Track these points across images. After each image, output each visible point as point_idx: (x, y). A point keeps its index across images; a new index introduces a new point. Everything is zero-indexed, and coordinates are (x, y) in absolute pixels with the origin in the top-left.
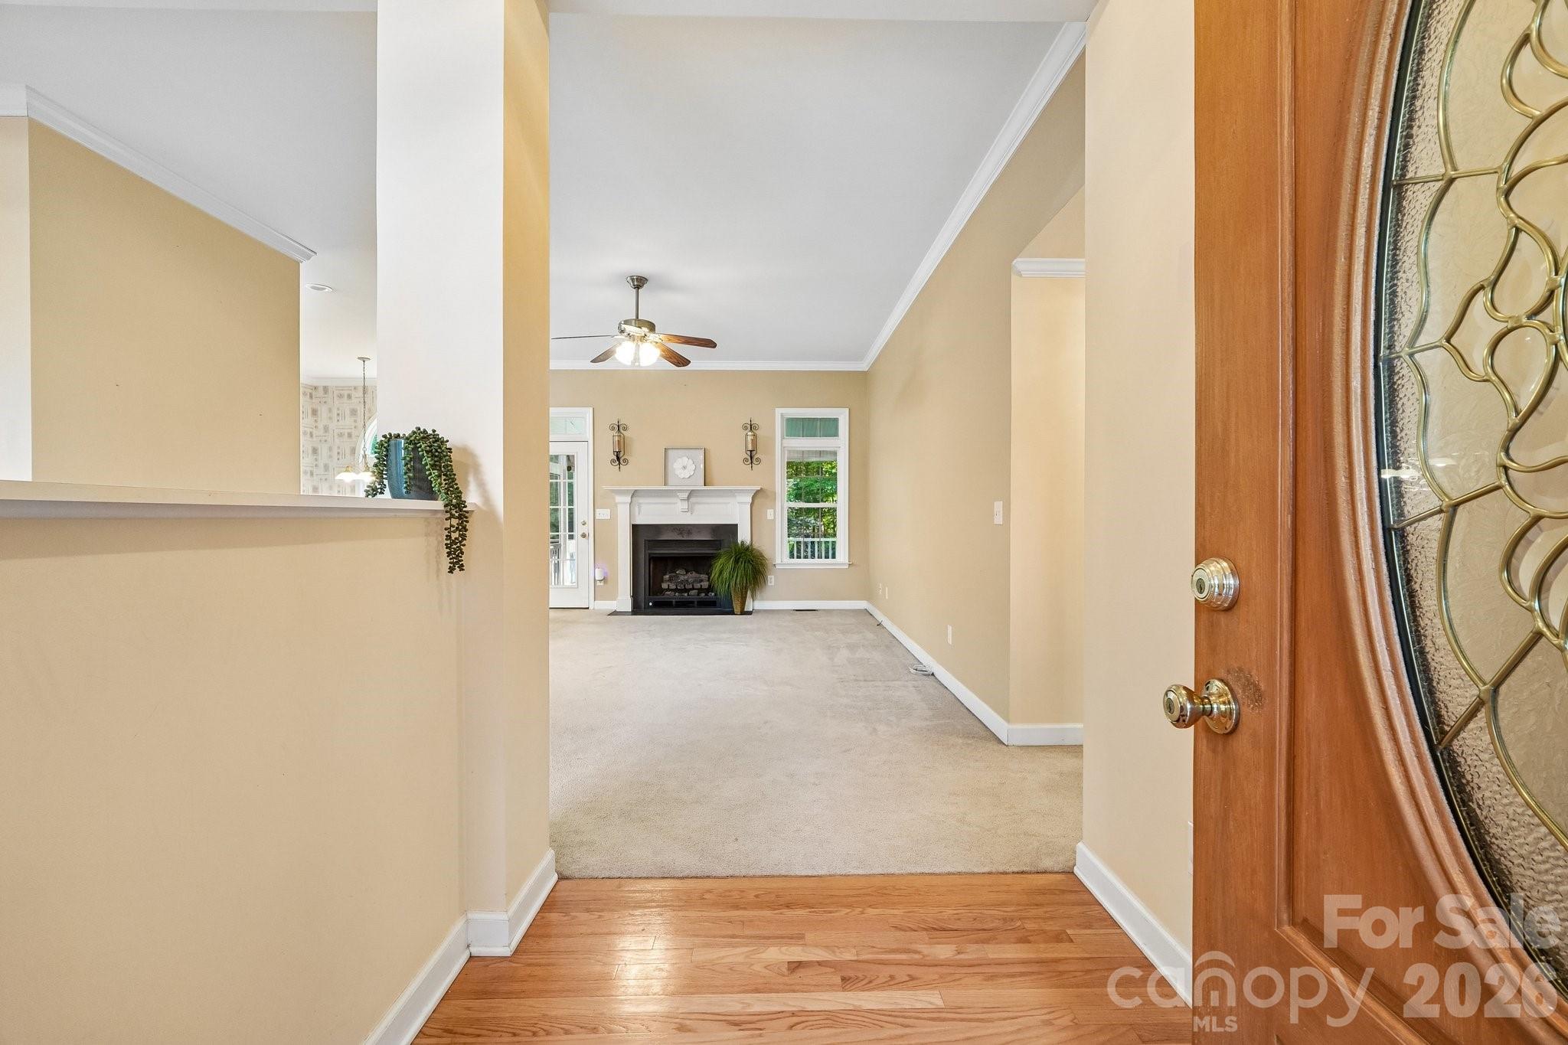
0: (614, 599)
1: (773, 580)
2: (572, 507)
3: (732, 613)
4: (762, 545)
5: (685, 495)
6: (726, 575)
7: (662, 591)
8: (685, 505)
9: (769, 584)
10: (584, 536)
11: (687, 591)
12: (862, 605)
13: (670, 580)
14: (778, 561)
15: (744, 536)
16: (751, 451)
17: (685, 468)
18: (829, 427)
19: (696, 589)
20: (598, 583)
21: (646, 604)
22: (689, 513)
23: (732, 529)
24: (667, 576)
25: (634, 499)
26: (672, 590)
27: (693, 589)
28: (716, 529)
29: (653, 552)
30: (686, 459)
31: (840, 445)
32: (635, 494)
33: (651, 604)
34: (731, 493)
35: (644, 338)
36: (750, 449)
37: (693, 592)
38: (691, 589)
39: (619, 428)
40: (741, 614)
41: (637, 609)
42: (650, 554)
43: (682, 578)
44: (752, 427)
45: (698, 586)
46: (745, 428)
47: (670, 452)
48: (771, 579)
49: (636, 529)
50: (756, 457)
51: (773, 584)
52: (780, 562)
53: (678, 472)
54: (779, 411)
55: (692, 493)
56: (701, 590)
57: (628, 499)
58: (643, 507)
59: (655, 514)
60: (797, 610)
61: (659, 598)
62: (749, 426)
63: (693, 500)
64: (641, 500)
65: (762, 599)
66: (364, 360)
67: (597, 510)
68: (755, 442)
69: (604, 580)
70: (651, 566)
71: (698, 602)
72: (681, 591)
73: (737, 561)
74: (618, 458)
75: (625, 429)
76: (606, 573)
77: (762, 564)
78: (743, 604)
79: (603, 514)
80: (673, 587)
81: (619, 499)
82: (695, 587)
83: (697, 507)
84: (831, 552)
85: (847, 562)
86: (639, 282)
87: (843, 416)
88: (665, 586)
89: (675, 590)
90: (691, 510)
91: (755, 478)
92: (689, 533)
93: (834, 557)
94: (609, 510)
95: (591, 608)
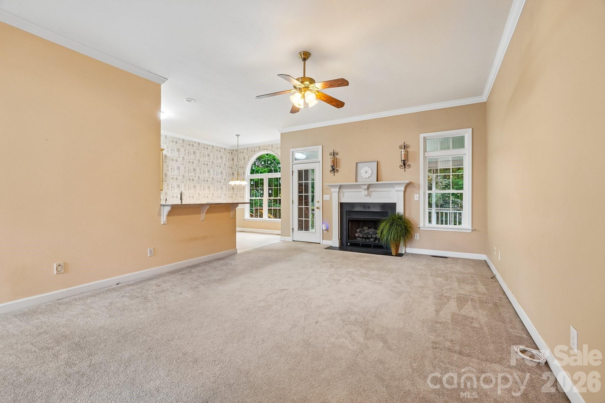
0: (331, 240)
1: (418, 236)
2: (313, 194)
3: (390, 254)
4: (410, 216)
5: (366, 187)
6: (385, 232)
7: (355, 238)
8: (366, 192)
9: (416, 238)
10: (318, 208)
11: (369, 238)
12: (482, 257)
13: (360, 232)
14: (421, 225)
15: (400, 210)
16: (404, 160)
17: (367, 172)
19: (373, 238)
20: (324, 232)
21: (347, 244)
22: (369, 197)
23: (393, 206)
24: (359, 230)
25: (341, 190)
26: (360, 237)
27: (372, 238)
28: (384, 206)
29: (350, 217)
30: (367, 168)
31: (465, 152)
32: (340, 187)
33: (349, 244)
34: (393, 185)
35: (307, 88)
36: (403, 159)
37: (372, 240)
39: (334, 154)
40: (395, 256)
41: (343, 247)
42: (348, 218)
43: (366, 231)
44: (405, 147)
45: (374, 236)
46: (401, 148)
47: (359, 165)
48: (417, 235)
49: (342, 205)
50: (407, 164)
51: (418, 239)
52: (422, 226)
53: (363, 175)
54: (422, 135)
55: (369, 186)
56: (375, 239)
57: (337, 190)
58: (346, 194)
59: (350, 197)
60: (433, 256)
61: (353, 241)
62: (403, 147)
63: (370, 189)
64: (344, 190)
65: (411, 247)
66: (238, 135)
67: (324, 196)
68: (407, 155)
69: (327, 230)
70: (350, 224)
71: (374, 245)
72: (365, 238)
73: (391, 225)
74: (334, 169)
75: (337, 154)
76: (328, 227)
77: (411, 227)
78: (397, 249)
79: (326, 197)
81: (333, 190)
83: (373, 194)
84: (458, 221)
85: (470, 228)
86: (305, 56)
87: (467, 134)
88: (357, 235)
89: (363, 238)
90: (369, 195)
91: (406, 176)
92: (369, 207)
93: (460, 223)
94: (329, 195)
95: (321, 243)
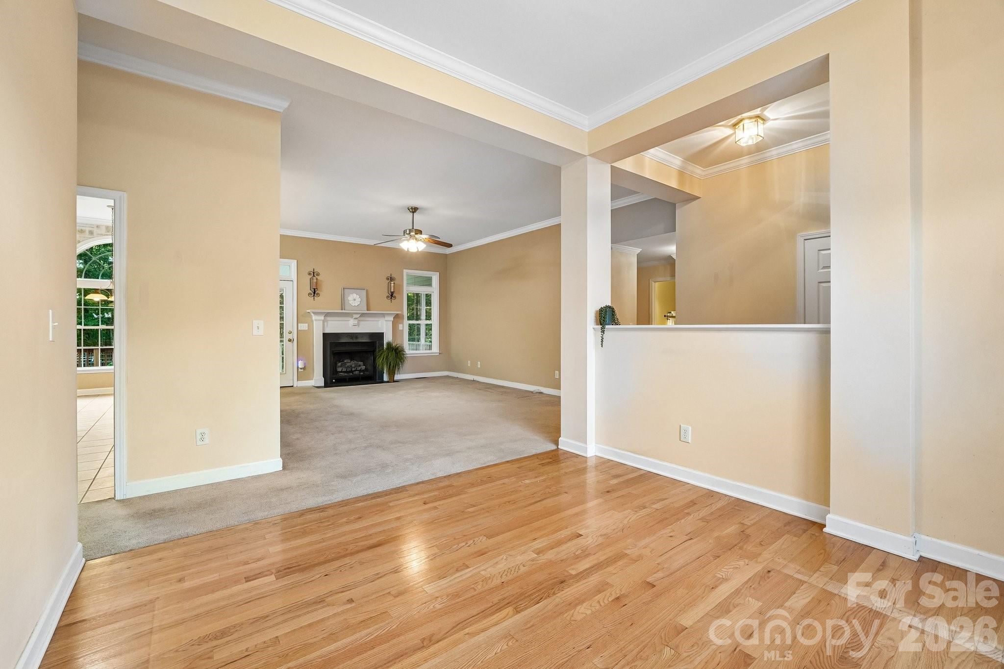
0: (314, 379)
2: (282, 322)
5: (355, 316)
7: (337, 372)
8: (356, 322)
10: (290, 340)
11: (352, 371)
12: (446, 373)
13: (341, 366)
15: (388, 338)
17: (355, 300)
18: (428, 282)
20: (300, 370)
21: (331, 381)
23: (380, 336)
24: (340, 364)
25: (327, 317)
26: (343, 372)
27: (356, 370)
28: (372, 335)
29: (335, 349)
30: (355, 295)
31: (434, 290)
32: (327, 315)
33: (333, 380)
34: (383, 315)
36: (390, 291)
37: (357, 372)
38: (354, 371)
39: (314, 274)
40: (390, 383)
41: (327, 385)
42: (332, 351)
43: (348, 364)
44: (391, 279)
45: (359, 368)
46: (387, 279)
47: (346, 291)
49: (325, 336)
50: (394, 296)
53: (350, 302)
54: (405, 271)
55: (363, 315)
56: (360, 371)
57: (322, 318)
58: (332, 323)
59: (337, 327)
60: (417, 378)
61: (337, 376)
63: (360, 319)
64: (332, 319)
67: (300, 325)
68: (394, 287)
69: (304, 368)
70: (332, 358)
71: (362, 377)
72: (349, 372)
74: (315, 292)
75: (317, 275)
76: (305, 363)
78: (394, 376)
79: (303, 327)
80: (344, 370)
81: (315, 317)
82: (357, 369)
83: (362, 323)
85: (438, 352)
86: (414, 210)
87: (435, 275)
88: (339, 369)
89: (345, 372)
90: (358, 325)
91: (393, 307)
92: (357, 338)
93: (430, 349)
94: (307, 324)
95: (295, 386)
